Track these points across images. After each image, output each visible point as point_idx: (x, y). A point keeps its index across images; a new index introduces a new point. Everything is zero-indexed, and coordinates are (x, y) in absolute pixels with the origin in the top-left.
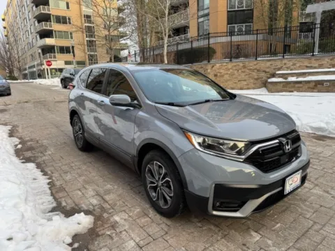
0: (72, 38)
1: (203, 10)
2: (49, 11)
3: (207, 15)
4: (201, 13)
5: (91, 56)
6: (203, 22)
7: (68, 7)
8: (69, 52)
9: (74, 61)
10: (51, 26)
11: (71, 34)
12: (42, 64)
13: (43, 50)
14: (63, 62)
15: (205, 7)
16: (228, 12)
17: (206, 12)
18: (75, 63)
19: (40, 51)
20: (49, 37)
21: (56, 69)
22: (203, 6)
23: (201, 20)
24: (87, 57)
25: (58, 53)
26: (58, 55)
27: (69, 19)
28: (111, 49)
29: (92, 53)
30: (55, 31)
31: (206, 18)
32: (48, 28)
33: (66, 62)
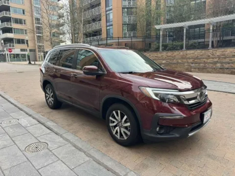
0: (26, 33)
1: (109, 22)
2: (10, 15)
3: (112, 25)
4: (108, 24)
5: (40, 46)
6: (109, 29)
7: (24, 13)
8: (24, 43)
9: (28, 49)
10: (11, 25)
11: (26, 30)
12: (4, 51)
13: (4, 41)
14: (19, 50)
15: (111, 20)
16: (123, 24)
17: (111, 23)
19: (2, 41)
20: (9, 32)
21: (14, 54)
22: (109, 20)
23: (108, 28)
24: (37, 47)
25: (16, 43)
26: (16, 45)
27: (24, 21)
29: (41, 44)
30: (14, 29)
31: (111, 27)
32: (9, 26)
33: (22, 50)
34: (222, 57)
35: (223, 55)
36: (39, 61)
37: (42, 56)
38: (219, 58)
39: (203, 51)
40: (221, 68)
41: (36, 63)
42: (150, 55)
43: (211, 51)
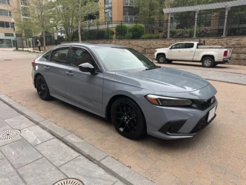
0: (10, 16)
1: (108, 4)
3: (111, 8)
4: (107, 6)
9: (14, 33)
11: (10, 12)
14: (4, 35)
15: (110, 2)
16: (124, 7)
17: (110, 5)
18: (15, 35)
22: (108, 2)
23: (107, 11)
28: (43, 27)
31: (110, 10)
33: (6, 35)
34: (237, 46)
35: (238, 44)
36: (27, 47)
37: (29, 42)
38: (234, 48)
39: (216, 40)
40: (237, 59)
41: (25, 49)
42: (156, 43)
43: (225, 39)
